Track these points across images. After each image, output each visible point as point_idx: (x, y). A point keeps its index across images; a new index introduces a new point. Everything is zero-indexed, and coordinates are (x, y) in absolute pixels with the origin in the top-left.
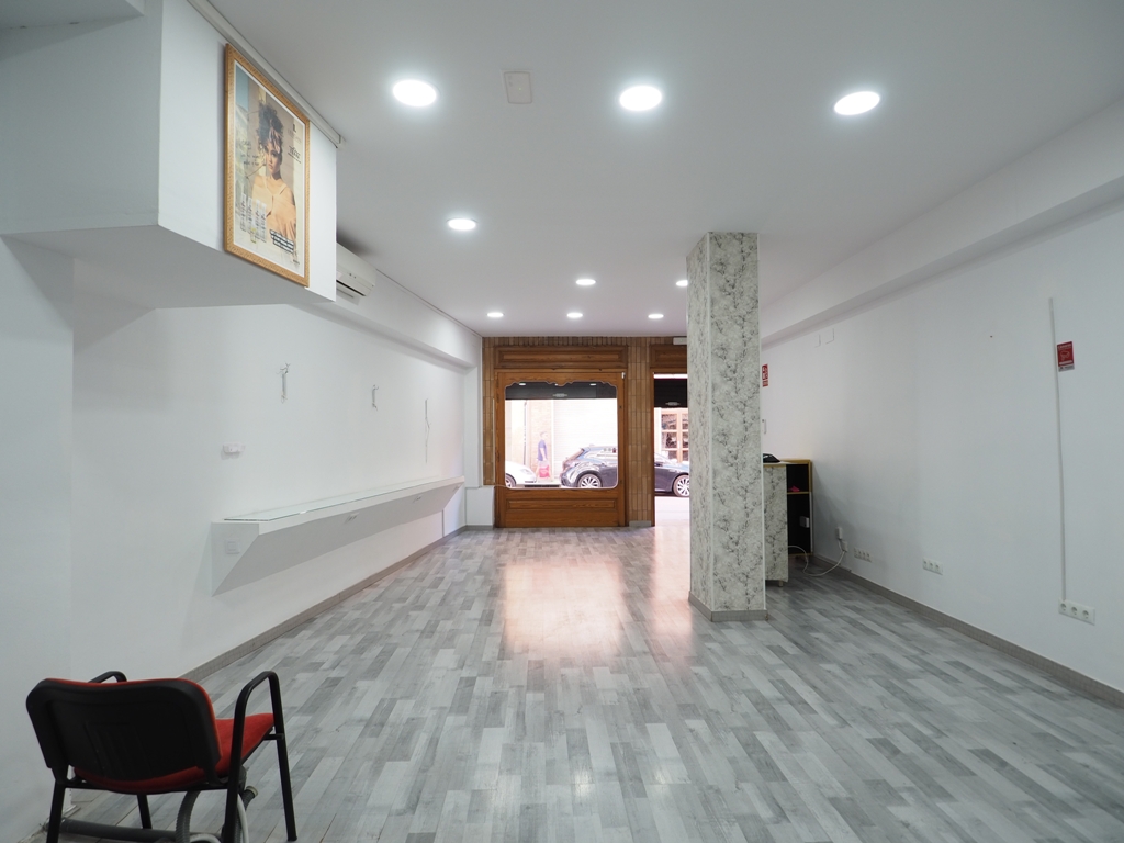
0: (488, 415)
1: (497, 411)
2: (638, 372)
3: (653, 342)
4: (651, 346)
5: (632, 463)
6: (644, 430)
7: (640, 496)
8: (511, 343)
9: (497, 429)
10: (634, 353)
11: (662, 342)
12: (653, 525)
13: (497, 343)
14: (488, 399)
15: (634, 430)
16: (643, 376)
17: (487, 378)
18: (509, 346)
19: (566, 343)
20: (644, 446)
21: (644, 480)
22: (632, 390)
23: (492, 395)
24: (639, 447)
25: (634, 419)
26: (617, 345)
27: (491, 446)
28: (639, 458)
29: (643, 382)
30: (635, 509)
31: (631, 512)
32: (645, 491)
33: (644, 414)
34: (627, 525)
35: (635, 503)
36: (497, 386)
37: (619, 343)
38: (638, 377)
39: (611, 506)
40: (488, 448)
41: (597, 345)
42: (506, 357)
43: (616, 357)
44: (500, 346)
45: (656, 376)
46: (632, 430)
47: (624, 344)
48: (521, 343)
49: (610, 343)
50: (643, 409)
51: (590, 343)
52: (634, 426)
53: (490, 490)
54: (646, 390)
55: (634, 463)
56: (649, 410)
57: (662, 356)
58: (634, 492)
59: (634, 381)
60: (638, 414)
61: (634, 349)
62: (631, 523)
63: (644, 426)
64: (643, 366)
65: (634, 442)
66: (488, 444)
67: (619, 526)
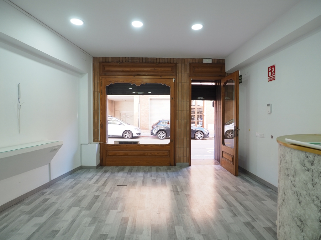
0: (96, 102)
1: (101, 100)
2: (183, 79)
3: (191, 61)
4: (190, 64)
5: (178, 130)
6: (185, 112)
7: (182, 149)
8: (110, 61)
9: (101, 110)
10: (181, 68)
11: (197, 62)
12: (190, 165)
13: (101, 60)
14: (96, 93)
15: (180, 112)
16: (185, 81)
17: (96, 81)
18: (108, 62)
19: (141, 61)
20: (186, 121)
21: (185, 140)
22: (179, 89)
23: (98, 91)
24: (183, 121)
25: (180, 105)
26: (170, 63)
27: (98, 120)
28: (183, 128)
29: (185, 84)
30: (180, 156)
31: (177, 158)
32: (185, 146)
33: (185, 102)
34: (175, 165)
35: (180, 153)
36: (101, 85)
37: (172, 62)
38: (183, 81)
39: (166, 154)
40: (96, 121)
41: (159, 63)
42: (107, 69)
43: (170, 69)
44: (103, 62)
45: (193, 84)
46: (179, 111)
47: (175, 62)
48: (115, 61)
49: (166, 61)
50: (185, 100)
51: (155, 61)
52: (180, 109)
53: (96, 146)
54: (188, 92)
55: (180, 130)
56: (188, 100)
57: (196, 69)
58: (179, 146)
59: (180, 84)
60: (182, 102)
61: (180, 65)
62: (177, 164)
63: (185, 109)
64: (186, 75)
65: (180, 119)
66: (96, 118)
67: (171, 165)
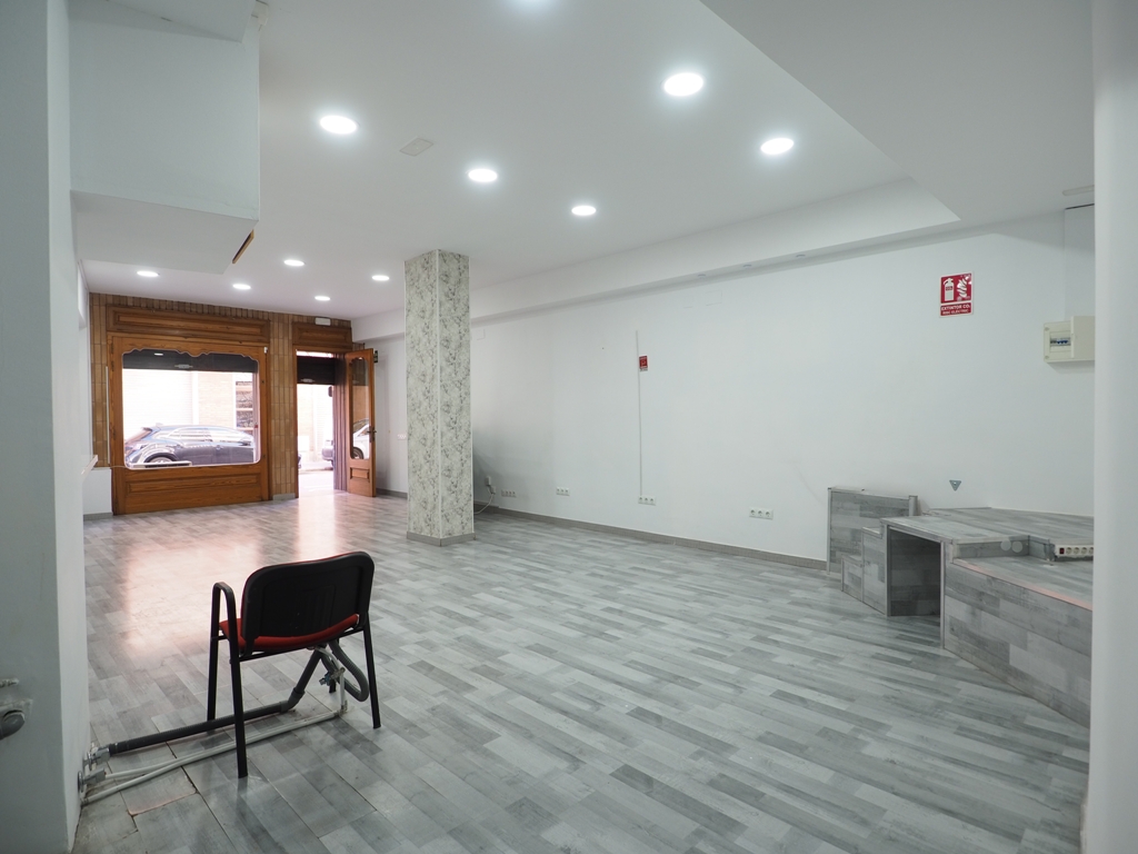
0: (98, 385)
1: (111, 381)
2: (281, 348)
3: (296, 320)
4: (294, 323)
5: (275, 438)
6: (287, 405)
7: (283, 469)
8: (130, 303)
9: (111, 401)
10: (277, 328)
11: (305, 321)
12: (297, 497)
13: (110, 301)
14: (98, 367)
15: (277, 405)
16: (286, 353)
17: (97, 342)
18: (127, 306)
19: (200, 311)
20: (288, 421)
21: (288, 454)
22: (275, 366)
23: (104, 362)
24: (282, 422)
25: (277, 394)
26: (258, 319)
27: (104, 421)
28: (283, 432)
29: (286, 358)
30: (278, 482)
31: (274, 486)
32: (288, 464)
33: (287, 389)
34: (270, 499)
35: (279, 476)
36: (112, 352)
37: (261, 317)
38: (281, 353)
39: (254, 481)
40: (99, 423)
41: (236, 317)
42: (122, 319)
43: (257, 330)
44: (114, 305)
45: (299, 353)
46: (275, 405)
47: (266, 318)
48: (143, 305)
49: (250, 315)
50: (286, 384)
51: (229, 313)
52: (277, 401)
53: (107, 473)
54: (289, 367)
55: (277, 437)
56: (292, 386)
57: (305, 334)
58: (278, 466)
59: (276, 358)
60: (281, 389)
61: (276, 325)
62: (274, 497)
63: (287, 401)
64: (286, 341)
65: (277, 417)
66: (99, 418)
67: (262, 500)
